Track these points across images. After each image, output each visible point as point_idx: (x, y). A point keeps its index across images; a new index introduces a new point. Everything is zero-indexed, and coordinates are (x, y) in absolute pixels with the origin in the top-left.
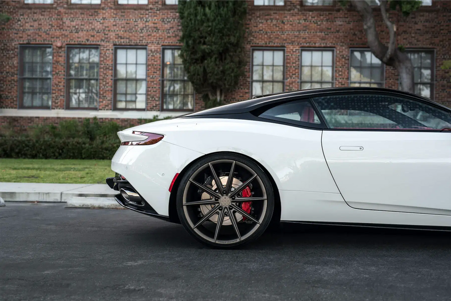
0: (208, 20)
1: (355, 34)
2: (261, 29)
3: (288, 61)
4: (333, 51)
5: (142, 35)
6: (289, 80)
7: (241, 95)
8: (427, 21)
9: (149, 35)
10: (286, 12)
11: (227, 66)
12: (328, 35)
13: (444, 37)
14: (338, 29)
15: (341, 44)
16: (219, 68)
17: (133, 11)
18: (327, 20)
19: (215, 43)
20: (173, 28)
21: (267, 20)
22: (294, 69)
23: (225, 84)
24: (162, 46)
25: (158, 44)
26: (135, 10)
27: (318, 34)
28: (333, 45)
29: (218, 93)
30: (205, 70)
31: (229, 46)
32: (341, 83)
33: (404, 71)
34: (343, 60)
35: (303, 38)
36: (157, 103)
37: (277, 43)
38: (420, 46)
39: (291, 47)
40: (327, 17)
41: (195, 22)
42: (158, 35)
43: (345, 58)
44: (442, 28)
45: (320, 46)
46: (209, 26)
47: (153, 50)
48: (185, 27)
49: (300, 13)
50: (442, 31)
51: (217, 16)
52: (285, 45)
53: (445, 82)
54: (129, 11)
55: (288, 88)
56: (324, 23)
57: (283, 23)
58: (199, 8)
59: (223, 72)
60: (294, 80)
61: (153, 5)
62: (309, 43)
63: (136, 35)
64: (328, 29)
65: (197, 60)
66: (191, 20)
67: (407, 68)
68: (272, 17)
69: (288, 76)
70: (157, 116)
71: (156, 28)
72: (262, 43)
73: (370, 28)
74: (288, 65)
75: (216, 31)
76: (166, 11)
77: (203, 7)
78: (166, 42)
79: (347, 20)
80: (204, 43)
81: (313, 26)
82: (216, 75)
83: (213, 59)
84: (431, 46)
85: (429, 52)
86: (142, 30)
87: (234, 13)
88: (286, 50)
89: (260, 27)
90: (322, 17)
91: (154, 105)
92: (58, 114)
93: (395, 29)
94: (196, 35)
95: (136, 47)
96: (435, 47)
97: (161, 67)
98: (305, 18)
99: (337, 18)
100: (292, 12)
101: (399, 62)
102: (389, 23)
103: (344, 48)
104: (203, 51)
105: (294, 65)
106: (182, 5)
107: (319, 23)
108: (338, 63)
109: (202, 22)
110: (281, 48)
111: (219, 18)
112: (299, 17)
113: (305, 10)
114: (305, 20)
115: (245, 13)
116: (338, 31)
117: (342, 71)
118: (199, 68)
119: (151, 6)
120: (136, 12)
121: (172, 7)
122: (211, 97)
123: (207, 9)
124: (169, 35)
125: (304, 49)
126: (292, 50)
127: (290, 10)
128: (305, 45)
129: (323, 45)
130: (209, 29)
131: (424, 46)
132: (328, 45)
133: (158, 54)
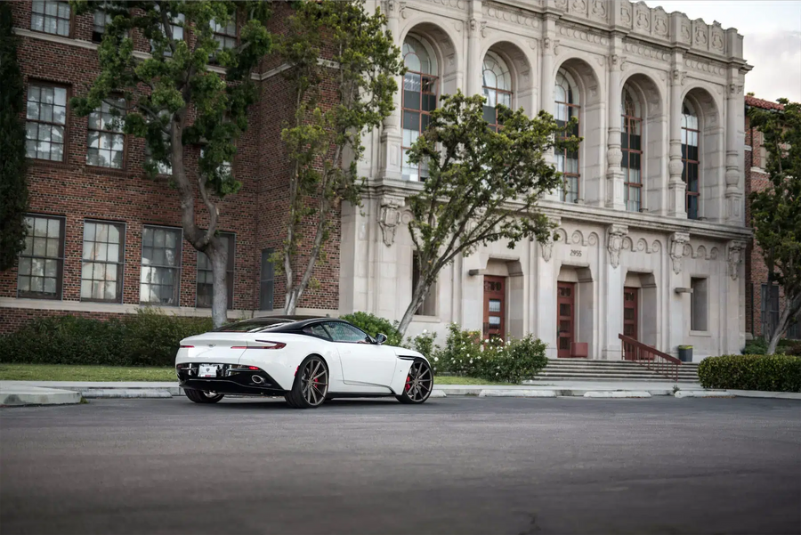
1: (149, 208)
2: (35, 189)
3: (69, 234)
4: (122, 226)
6: (69, 258)
7: (6, 274)
10: (67, 171)
12: (118, 205)
13: (245, 221)
14: (130, 199)
15: (133, 218)
18: (118, 187)
21: (43, 179)
22: (76, 244)
27: (106, 203)
28: (124, 219)
32: (132, 265)
33: (219, 259)
34: (136, 238)
35: (88, 207)
37: (55, 209)
38: (220, 228)
39: (74, 217)
40: (118, 184)
43: (137, 235)
44: (242, 209)
45: (108, 218)
49: (85, 175)
50: (242, 214)
52: (66, 213)
53: (245, 272)
55: (68, 268)
56: (114, 190)
57: (64, 185)
60: (76, 258)
62: (96, 213)
64: (118, 198)
68: (49, 176)
69: (68, 253)
72: (35, 208)
73: (188, 207)
74: (69, 239)
79: (141, 189)
81: (101, 192)
84: (230, 230)
85: (230, 236)
88: (67, 220)
89: (35, 185)
90: (111, 183)
93: (218, 213)
96: (235, 231)
98: (91, 181)
99: (129, 185)
100: (75, 172)
101: (213, 248)
102: (210, 205)
103: (137, 223)
105: (77, 239)
107: (108, 190)
108: (129, 241)
110: (61, 218)
112: (84, 180)
114: (91, 184)
116: (130, 202)
117: (133, 251)
125: (90, 220)
126: (75, 220)
127: (70, 169)
128: (90, 215)
129: (111, 218)
131: (225, 229)
132: (118, 218)
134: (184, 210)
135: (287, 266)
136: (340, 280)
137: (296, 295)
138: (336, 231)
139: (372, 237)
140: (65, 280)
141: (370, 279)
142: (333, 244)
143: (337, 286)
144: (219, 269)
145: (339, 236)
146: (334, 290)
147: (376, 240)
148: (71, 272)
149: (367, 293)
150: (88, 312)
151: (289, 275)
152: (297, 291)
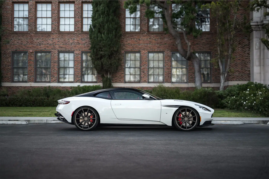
0: (103, 40)
2: (129, 43)
3: (142, 58)
4: (163, 53)
5: (71, 46)
6: (142, 67)
7: (120, 75)
8: (207, 38)
9: (75, 46)
10: (141, 35)
11: (113, 62)
12: (161, 45)
13: (216, 46)
14: (165, 43)
15: (167, 50)
16: (109, 62)
17: (67, 35)
18: (160, 38)
19: (107, 51)
20: (86, 43)
21: (132, 39)
22: (145, 62)
23: (111, 70)
24: (81, 51)
25: (79, 50)
26: (68, 34)
27: (156, 45)
28: (163, 50)
29: (109, 74)
30: (102, 63)
31: (113, 52)
32: (168, 68)
33: (195, 63)
34: (168, 57)
35: (149, 47)
36: (79, 79)
37: (137, 49)
38: (205, 50)
39: (144, 52)
40: (160, 37)
41: (97, 41)
42: (79, 46)
43: (169, 56)
44: (214, 42)
45: (157, 51)
46: (104, 43)
47: (77, 54)
48: (92, 43)
49: (147, 35)
50: (214, 43)
51: (107, 38)
52: (141, 50)
54: (65, 35)
55: (142, 71)
56: (159, 40)
57: (139, 40)
58: (99, 34)
59: (111, 64)
60: (145, 67)
61: (77, 32)
62: (152, 49)
63: (69, 46)
64: (161, 43)
65: (98, 58)
66: (95, 40)
67: (196, 61)
68: (134, 37)
69: (142, 65)
70: (79, 85)
71: (78, 43)
72: (129, 49)
73: (178, 43)
74: (142, 60)
75: (107, 45)
76: (83, 35)
77: (101, 33)
78: (83, 50)
79: (170, 38)
80: (102, 51)
81: (154, 41)
82: (107, 66)
83: (106, 58)
84: (210, 50)
85: (209, 53)
86: (71, 44)
87: (116, 36)
88: (141, 53)
89: (128, 42)
90: (158, 37)
91: (78, 80)
92: (31, 85)
93: (190, 44)
94: (98, 47)
95: (69, 52)
96: (212, 51)
97: (81, 62)
98: (150, 37)
99: (165, 37)
100: (143, 35)
101: (193, 59)
102: (187, 41)
103: (169, 51)
104: (101, 54)
105: (145, 60)
106: (91, 32)
107: (157, 40)
108: (166, 59)
109: (100, 41)
110: (139, 52)
111: (108, 39)
112: (147, 37)
113: (150, 34)
114: (150, 38)
115: (121, 35)
116: (166, 44)
117: (168, 63)
118: (99, 62)
119: (76, 32)
120: (69, 35)
121: (86, 33)
122: (105, 76)
123: (103, 35)
124: (85, 46)
126: (144, 53)
127: (142, 34)
128: (150, 50)
129: (158, 50)
130: (104, 44)
131: (207, 51)
132: (161, 50)
133: (80, 56)
134: (177, 45)
135: (220, 64)
136: (251, 68)
137: (224, 76)
138: (248, 46)
139: (262, 48)
140: (142, 76)
141: (262, 67)
142: (246, 53)
143: (249, 71)
144: (196, 67)
145: (250, 49)
146: (248, 73)
147: (264, 49)
148: (143, 72)
149: (260, 73)
150: (151, 87)
151: (221, 67)
152: (225, 74)
